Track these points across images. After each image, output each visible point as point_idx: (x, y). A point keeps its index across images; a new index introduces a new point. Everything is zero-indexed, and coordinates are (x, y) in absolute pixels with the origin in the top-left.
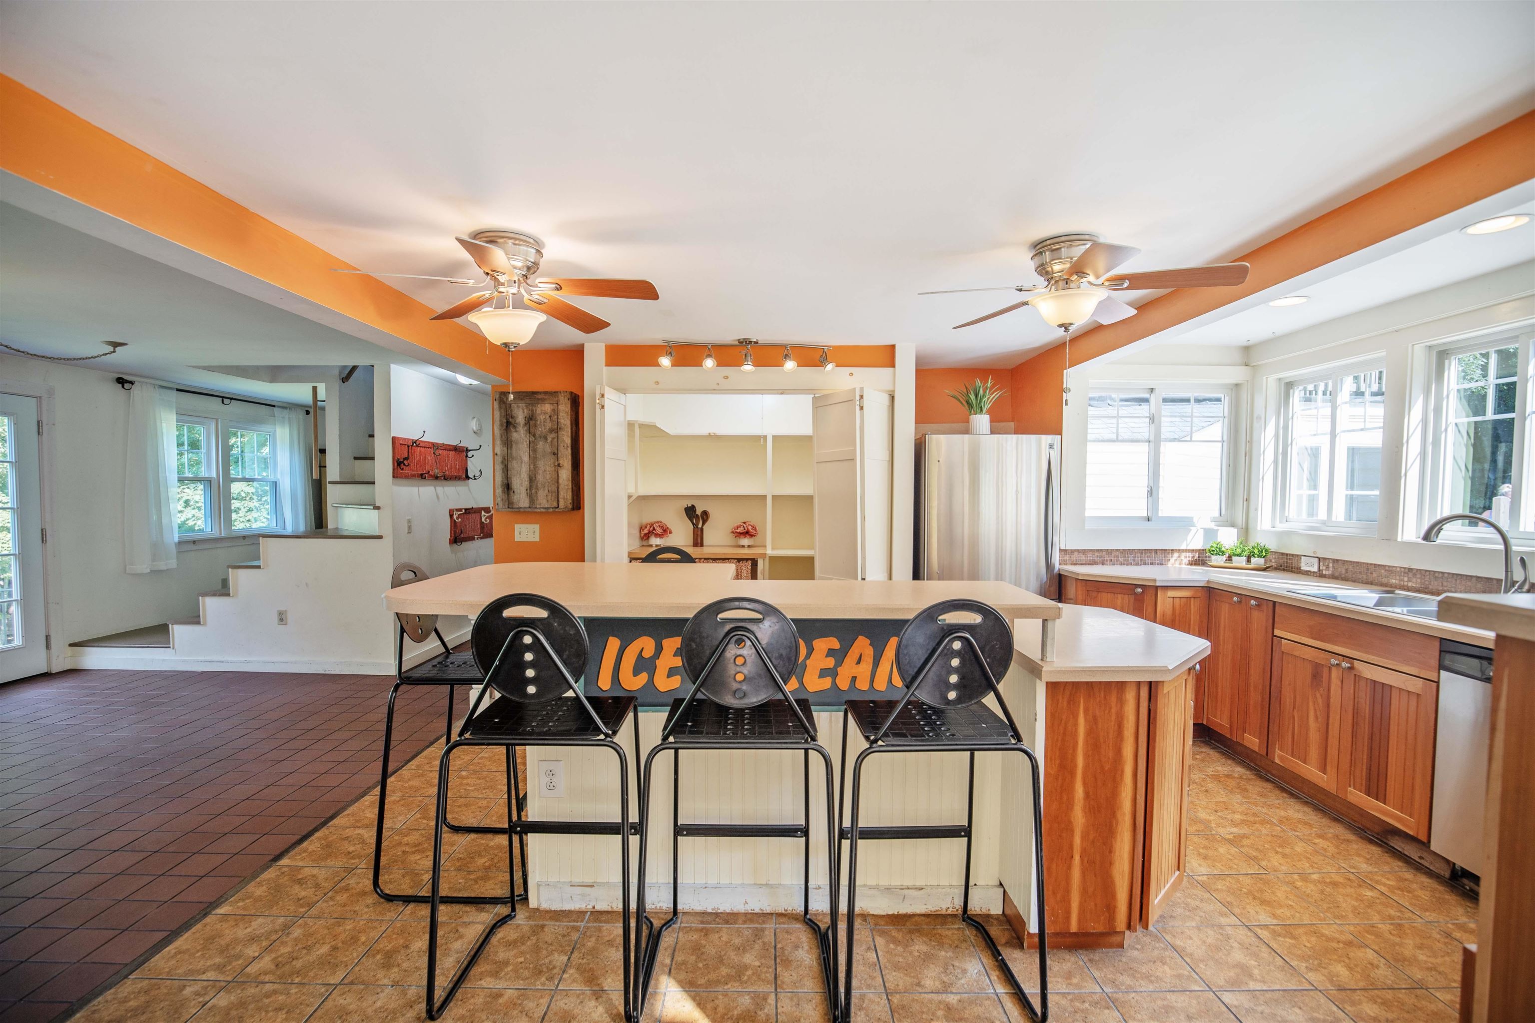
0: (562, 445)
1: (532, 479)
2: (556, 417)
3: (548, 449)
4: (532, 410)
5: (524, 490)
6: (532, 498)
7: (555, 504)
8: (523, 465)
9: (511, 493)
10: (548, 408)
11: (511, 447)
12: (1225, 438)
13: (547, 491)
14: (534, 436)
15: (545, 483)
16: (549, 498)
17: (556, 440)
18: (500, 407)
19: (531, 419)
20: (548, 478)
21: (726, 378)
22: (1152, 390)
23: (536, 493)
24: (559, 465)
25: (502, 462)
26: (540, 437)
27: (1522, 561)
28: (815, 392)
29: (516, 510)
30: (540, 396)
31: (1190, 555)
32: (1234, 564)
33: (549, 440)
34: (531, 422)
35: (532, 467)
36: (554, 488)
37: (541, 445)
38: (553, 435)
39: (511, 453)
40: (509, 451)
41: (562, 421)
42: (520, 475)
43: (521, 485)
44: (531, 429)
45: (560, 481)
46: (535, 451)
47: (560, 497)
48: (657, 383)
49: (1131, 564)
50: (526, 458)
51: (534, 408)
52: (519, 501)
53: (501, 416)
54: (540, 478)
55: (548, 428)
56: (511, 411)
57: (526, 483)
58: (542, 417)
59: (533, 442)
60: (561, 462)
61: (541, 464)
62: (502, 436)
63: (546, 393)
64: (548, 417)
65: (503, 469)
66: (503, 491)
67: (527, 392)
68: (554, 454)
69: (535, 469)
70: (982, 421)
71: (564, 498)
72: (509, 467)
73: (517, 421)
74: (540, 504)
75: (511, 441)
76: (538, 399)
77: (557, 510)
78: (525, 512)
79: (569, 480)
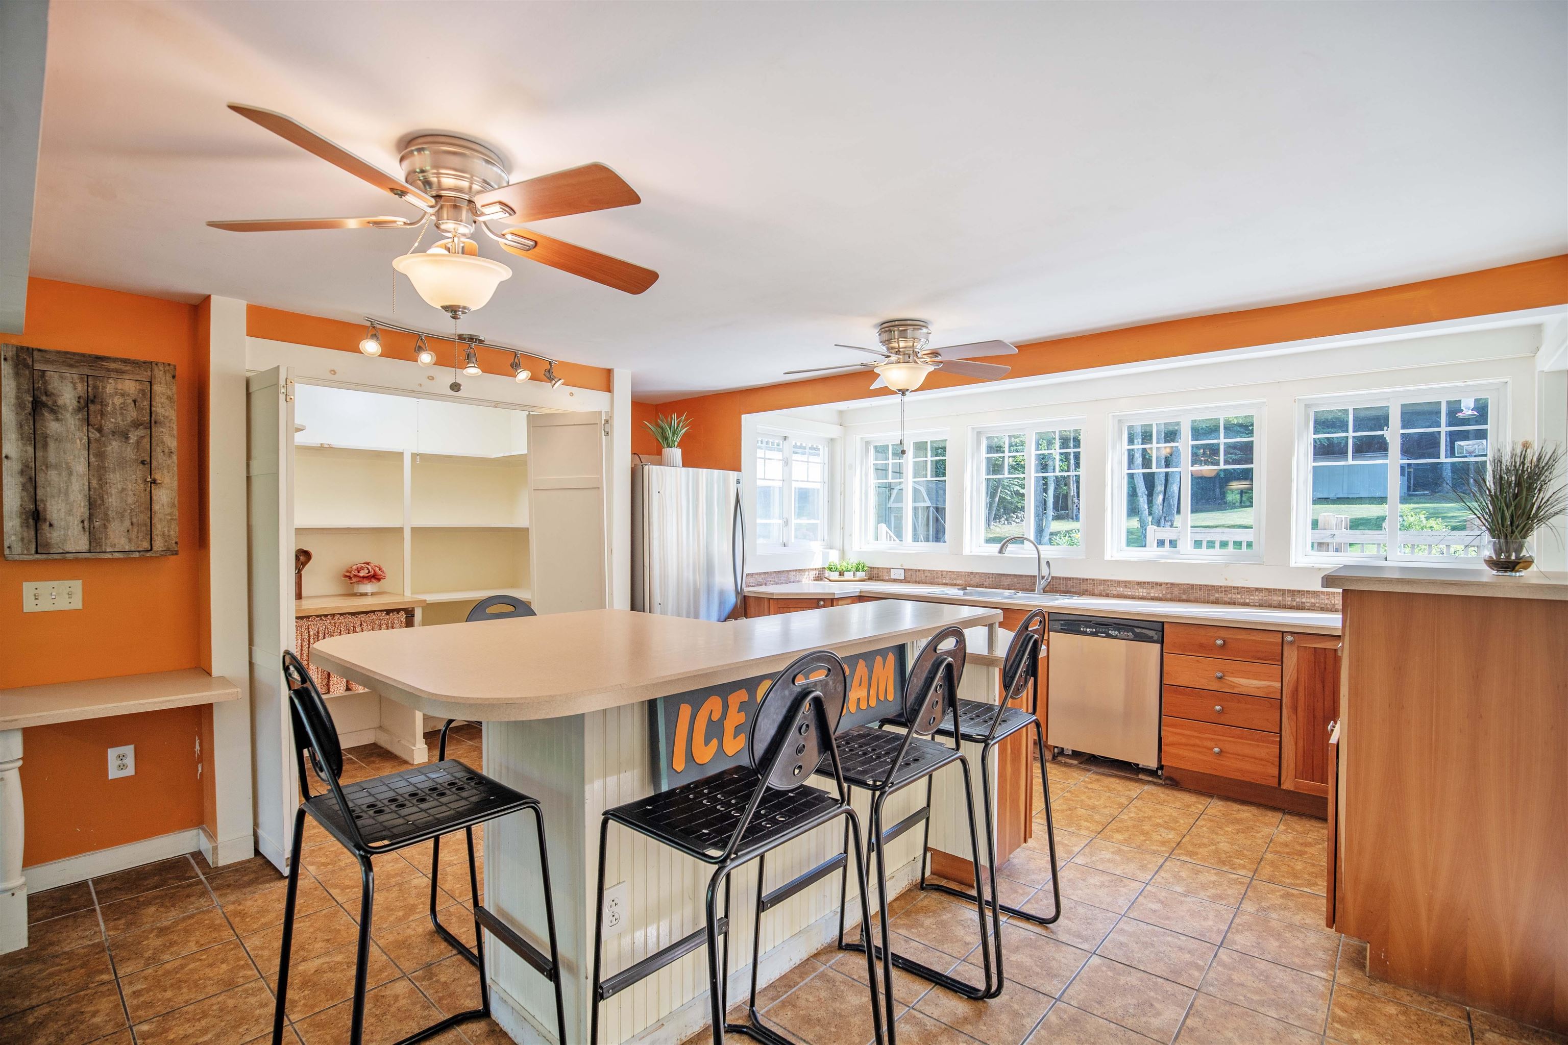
0: (159, 449)
1: (94, 504)
2: (146, 403)
3: (130, 453)
4: (95, 387)
5: (77, 522)
6: (94, 537)
7: (146, 545)
8: (74, 479)
9: (46, 526)
10: (130, 386)
11: (45, 446)
12: (826, 480)
13: (127, 523)
14: (100, 430)
15: (125, 510)
16: (133, 535)
17: (147, 439)
18: (17, 375)
19: (93, 402)
20: (130, 501)
21: (431, 378)
22: (785, 438)
23: (105, 527)
24: (154, 482)
25: (22, 473)
26: (114, 433)
27: (1048, 563)
28: (531, 409)
29: (56, 556)
30: (113, 366)
31: (814, 572)
32: (845, 578)
33: (133, 438)
34: (92, 407)
35: (94, 483)
36: (143, 517)
37: (114, 446)
38: (141, 432)
39: (45, 458)
40: (40, 454)
41: (159, 410)
42: (67, 494)
43: (70, 512)
44: (92, 418)
45: (156, 507)
46: (101, 455)
47: (155, 532)
48: (334, 372)
49: (782, 583)
50: (80, 467)
51: (100, 384)
52: (64, 541)
53: (18, 388)
54: (113, 501)
55: (129, 419)
56: (45, 383)
57: (81, 510)
58: (118, 401)
59: (97, 440)
60: (157, 476)
61: (115, 479)
62: (20, 426)
63: (125, 361)
64: (129, 401)
65: (24, 486)
66: (25, 524)
67: (83, 355)
68: (143, 462)
69: (101, 487)
70: (676, 454)
71: (163, 535)
72: (41, 479)
73: (60, 402)
74: (114, 546)
75: (45, 437)
76: (109, 370)
77: (148, 554)
78: (77, 560)
79: (173, 505)
